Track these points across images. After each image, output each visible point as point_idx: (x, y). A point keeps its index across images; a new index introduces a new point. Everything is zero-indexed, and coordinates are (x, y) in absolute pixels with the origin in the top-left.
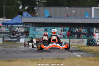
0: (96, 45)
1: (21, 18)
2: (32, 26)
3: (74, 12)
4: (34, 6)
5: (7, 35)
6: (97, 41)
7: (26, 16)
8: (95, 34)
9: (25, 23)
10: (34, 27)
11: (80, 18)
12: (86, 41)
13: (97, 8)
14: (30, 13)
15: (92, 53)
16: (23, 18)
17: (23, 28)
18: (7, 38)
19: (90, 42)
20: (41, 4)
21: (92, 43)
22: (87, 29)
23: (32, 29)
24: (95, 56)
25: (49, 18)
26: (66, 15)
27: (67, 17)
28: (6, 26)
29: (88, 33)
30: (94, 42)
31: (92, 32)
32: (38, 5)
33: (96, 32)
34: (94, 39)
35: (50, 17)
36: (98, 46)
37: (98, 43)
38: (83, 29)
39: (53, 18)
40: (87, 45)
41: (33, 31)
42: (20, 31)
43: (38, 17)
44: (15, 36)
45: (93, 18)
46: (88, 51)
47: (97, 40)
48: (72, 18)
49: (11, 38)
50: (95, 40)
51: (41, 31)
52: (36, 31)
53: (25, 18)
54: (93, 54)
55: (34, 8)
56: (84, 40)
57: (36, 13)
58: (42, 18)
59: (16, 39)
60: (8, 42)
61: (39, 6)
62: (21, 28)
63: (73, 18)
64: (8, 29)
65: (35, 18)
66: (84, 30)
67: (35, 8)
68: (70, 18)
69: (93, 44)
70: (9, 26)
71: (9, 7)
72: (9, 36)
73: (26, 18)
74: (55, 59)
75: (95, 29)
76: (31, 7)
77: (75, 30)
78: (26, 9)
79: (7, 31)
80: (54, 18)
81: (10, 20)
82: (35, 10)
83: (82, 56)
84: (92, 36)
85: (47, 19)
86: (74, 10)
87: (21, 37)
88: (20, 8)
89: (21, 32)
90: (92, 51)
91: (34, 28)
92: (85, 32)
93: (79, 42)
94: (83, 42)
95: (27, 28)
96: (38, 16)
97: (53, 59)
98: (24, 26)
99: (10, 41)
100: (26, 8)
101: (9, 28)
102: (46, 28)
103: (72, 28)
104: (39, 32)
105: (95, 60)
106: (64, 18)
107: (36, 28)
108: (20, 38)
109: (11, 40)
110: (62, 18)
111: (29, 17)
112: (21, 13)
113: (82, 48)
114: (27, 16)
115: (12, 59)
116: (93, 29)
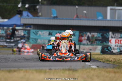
0: (112, 53)
1: (20, 18)
2: (34, 29)
3: (85, 12)
4: (36, 4)
5: (2, 39)
6: (114, 49)
7: (26, 16)
8: (111, 40)
9: (25, 25)
10: (36, 29)
11: (93, 20)
12: (100, 48)
13: (113, 7)
14: (31, 12)
15: (109, 64)
16: (23, 18)
17: (22, 31)
18: (3, 42)
19: (106, 49)
20: (45, 2)
21: (107, 50)
22: (101, 34)
23: (33, 32)
24: (114, 67)
25: (54, 19)
26: (75, 16)
27: (77, 19)
28: (2, 28)
29: (102, 38)
30: (110, 49)
31: (107, 37)
32: (41, 3)
33: (112, 38)
34: (110, 46)
35: (56, 18)
36: (115, 54)
37: (114, 51)
38: (96, 33)
39: (59, 19)
40: (101, 53)
41: (35, 35)
42: (18, 34)
43: (40, 18)
44: (12, 41)
45: (109, 20)
46: (104, 60)
47: (113, 47)
48: (82, 20)
49: (7, 42)
50: (111, 48)
51: (44, 35)
52: (38, 35)
53: (25, 18)
54: (111, 64)
55: (36, 6)
56: (97, 47)
57: (39, 13)
58: (46, 19)
59: (13, 45)
60: (4, 47)
61: (43, 4)
62: (20, 31)
63: (84, 20)
64: (4, 32)
65: (37, 19)
66: (97, 35)
67: (38, 7)
68: (81, 20)
69: (109, 51)
70: (5, 28)
71: (5, 4)
72: (5, 40)
73: (27, 18)
74: (66, 70)
75: (111, 33)
76: (32, 5)
77: (86, 34)
78: (26, 8)
79: (3, 34)
80: (61, 19)
81: (6, 20)
82: (37, 9)
83: (98, 67)
84: (107, 42)
85: (52, 20)
86: (85, 10)
87: (19, 41)
88: (20, 6)
89: (20, 36)
90: (109, 60)
91: (36, 31)
92: (99, 37)
93: (91, 50)
94: (95, 49)
95: (27, 31)
96: (41, 16)
97: (63, 69)
98: (24, 28)
99: (6, 46)
100: (27, 6)
101: (5, 30)
102: (51, 31)
103: (83, 32)
104: (42, 36)
105: (115, 73)
106: (73, 19)
107: (38, 32)
108: (19, 43)
109: (8, 45)
110: (70, 19)
111: (29, 17)
112: (20, 13)
113: (96, 57)
114: (28, 16)
115: (12, 69)
116: (109, 33)
